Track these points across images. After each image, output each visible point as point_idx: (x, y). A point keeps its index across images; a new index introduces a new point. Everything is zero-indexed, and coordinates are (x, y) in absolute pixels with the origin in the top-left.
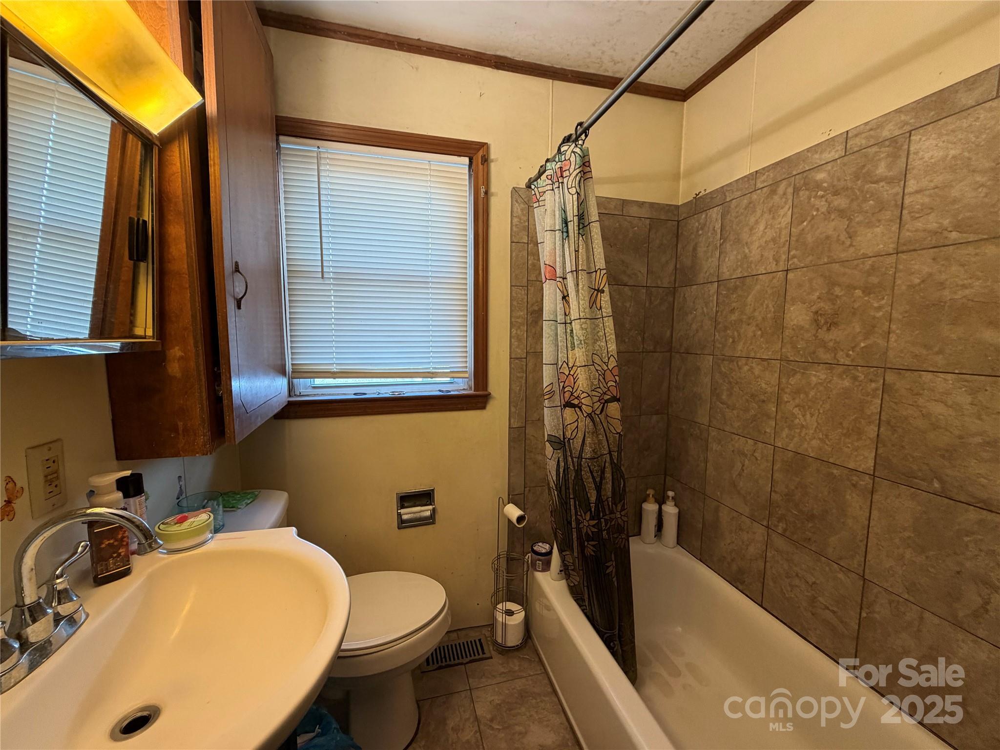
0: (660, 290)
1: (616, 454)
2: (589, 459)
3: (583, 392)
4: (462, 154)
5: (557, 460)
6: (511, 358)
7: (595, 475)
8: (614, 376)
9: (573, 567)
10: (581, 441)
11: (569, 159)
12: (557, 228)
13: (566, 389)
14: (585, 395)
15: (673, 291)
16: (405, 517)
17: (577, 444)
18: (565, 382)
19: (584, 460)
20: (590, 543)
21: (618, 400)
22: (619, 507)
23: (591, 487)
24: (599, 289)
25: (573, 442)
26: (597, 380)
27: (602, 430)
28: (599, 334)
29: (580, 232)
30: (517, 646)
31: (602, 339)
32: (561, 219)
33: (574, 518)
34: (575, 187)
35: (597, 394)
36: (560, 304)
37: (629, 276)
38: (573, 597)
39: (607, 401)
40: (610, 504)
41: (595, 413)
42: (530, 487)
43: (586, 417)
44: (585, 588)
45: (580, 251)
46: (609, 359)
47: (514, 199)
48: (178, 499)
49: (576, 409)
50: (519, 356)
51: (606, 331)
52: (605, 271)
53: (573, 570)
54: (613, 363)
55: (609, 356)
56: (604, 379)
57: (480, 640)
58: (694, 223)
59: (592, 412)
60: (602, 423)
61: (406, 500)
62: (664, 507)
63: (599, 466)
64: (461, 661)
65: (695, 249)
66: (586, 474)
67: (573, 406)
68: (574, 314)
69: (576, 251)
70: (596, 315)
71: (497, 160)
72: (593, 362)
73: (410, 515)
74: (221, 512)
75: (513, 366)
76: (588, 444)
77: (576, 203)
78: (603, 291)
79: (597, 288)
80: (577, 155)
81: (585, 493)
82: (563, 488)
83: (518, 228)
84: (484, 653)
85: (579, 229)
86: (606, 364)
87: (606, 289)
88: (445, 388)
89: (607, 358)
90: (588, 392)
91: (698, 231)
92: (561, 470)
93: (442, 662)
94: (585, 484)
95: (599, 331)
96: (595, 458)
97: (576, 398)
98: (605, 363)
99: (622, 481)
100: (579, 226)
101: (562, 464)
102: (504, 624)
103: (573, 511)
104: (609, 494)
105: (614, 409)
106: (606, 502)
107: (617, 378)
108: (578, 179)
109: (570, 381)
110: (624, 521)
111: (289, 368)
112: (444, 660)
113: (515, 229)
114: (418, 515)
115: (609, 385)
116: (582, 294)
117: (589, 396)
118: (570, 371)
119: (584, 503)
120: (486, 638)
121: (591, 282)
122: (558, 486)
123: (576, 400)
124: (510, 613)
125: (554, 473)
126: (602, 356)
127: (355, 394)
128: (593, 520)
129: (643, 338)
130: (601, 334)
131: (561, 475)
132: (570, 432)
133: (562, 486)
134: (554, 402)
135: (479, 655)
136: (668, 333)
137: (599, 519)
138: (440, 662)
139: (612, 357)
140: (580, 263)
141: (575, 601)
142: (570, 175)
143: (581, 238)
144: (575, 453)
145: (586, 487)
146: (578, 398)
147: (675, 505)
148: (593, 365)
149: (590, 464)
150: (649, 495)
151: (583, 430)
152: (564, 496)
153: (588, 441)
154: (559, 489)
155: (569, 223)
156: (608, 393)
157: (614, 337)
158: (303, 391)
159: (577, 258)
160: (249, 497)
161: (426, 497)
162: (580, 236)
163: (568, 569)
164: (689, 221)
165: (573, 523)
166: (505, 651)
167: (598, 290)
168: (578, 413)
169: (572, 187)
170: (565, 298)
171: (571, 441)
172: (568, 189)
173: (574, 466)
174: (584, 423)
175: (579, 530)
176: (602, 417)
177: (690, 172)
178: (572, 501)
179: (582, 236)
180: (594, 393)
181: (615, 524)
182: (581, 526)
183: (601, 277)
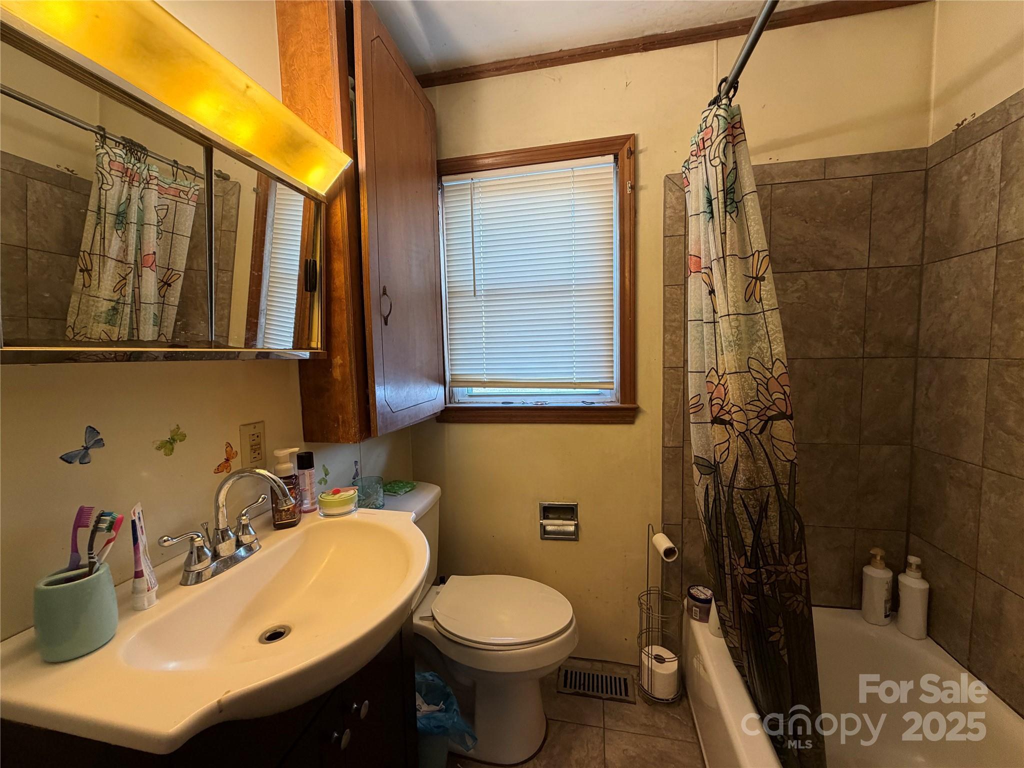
0: (895, 271)
1: (787, 488)
2: (741, 489)
3: (734, 405)
4: (607, 153)
5: (705, 486)
6: (664, 368)
7: (751, 510)
8: (782, 386)
9: (730, 624)
10: (732, 466)
11: (711, 126)
12: (702, 210)
13: (714, 402)
14: (737, 409)
15: (918, 271)
16: (549, 528)
17: (727, 470)
18: (712, 393)
19: (736, 490)
20: (745, 596)
21: (790, 417)
22: (793, 559)
23: (746, 525)
24: (757, 275)
25: (723, 467)
26: (755, 391)
27: (763, 454)
28: (759, 333)
29: (728, 209)
30: (666, 700)
31: (765, 339)
32: (705, 199)
33: (727, 561)
34: (719, 157)
35: (754, 408)
36: (706, 300)
37: (838, 257)
38: (734, 662)
39: (772, 418)
40: (777, 552)
41: (751, 432)
42: (689, 518)
43: (737, 436)
44: (744, 653)
45: (728, 232)
46: (773, 364)
47: (667, 188)
48: (354, 479)
49: (727, 426)
50: (674, 365)
51: (769, 329)
52: (767, 253)
53: (730, 627)
54: (779, 369)
55: (774, 360)
56: (767, 389)
57: (625, 680)
58: (954, 168)
59: (747, 430)
60: (762, 446)
61: (548, 511)
62: (902, 578)
63: (757, 500)
64: (600, 694)
65: (955, 205)
66: (738, 508)
67: (723, 422)
68: (722, 310)
69: (721, 234)
70: (755, 310)
71: (646, 150)
72: (749, 368)
73: (556, 527)
74: (382, 495)
75: (666, 377)
76: (741, 471)
77: (720, 176)
78: (763, 279)
79: (755, 276)
80: (720, 117)
81: (738, 532)
82: (714, 522)
83: (671, 220)
84: (626, 695)
85: (726, 207)
86: (770, 371)
87: (769, 275)
88: (589, 399)
89: (771, 363)
90: (740, 405)
91: (960, 177)
92: (711, 500)
93: (580, 688)
94: (738, 520)
95: (759, 329)
96: (750, 490)
97: (727, 413)
98: (767, 369)
99: (796, 524)
100: (725, 202)
101: (712, 493)
102: (650, 669)
103: (727, 554)
104: (775, 539)
105: (781, 428)
106: (769, 549)
107: (787, 389)
108: (722, 146)
109: (719, 392)
110: (801, 579)
111: (448, 378)
112: (582, 687)
113: (668, 221)
114: (561, 528)
115: (774, 397)
116: (731, 285)
117: (741, 410)
118: (720, 380)
119: (738, 545)
120: (633, 679)
121: (748, 269)
122: (707, 518)
123: (727, 415)
124: (660, 659)
125: (702, 503)
126: (763, 360)
127: (503, 403)
128: (750, 567)
129: (864, 340)
130: (762, 332)
131: (711, 506)
132: (719, 454)
133: (713, 519)
134: (703, 417)
135: (621, 695)
136: (911, 331)
137: (758, 568)
138: (577, 688)
139: (778, 361)
140: (728, 247)
141: (736, 667)
142: (712, 144)
143: (728, 217)
144: (725, 481)
145: (739, 524)
146: (728, 413)
147: (924, 577)
148: (750, 372)
149: (743, 496)
150: (874, 556)
151: (736, 452)
152: (714, 532)
153: (741, 466)
154: (708, 523)
155: (713, 202)
156: (774, 407)
157: (781, 336)
158: (462, 399)
159: (723, 241)
160: (408, 486)
161: (568, 511)
162: (728, 214)
163: (725, 624)
164: (946, 165)
165: (726, 567)
166: (652, 702)
167: (757, 278)
168: (730, 432)
169: (715, 158)
170: (712, 292)
171: (721, 465)
172: (710, 161)
173: (725, 498)
174: (738, 444)
175: (734, 577)
176: (763, 437)
177: (951, 93)
178: (725, 540)
179: (730, 214)
180: (749, 407)
181: (785, 580)
182: (736, 573)
183: (760, 261)
